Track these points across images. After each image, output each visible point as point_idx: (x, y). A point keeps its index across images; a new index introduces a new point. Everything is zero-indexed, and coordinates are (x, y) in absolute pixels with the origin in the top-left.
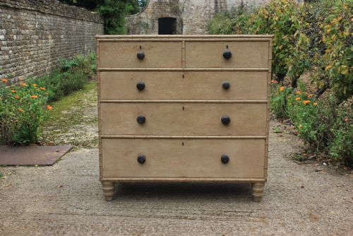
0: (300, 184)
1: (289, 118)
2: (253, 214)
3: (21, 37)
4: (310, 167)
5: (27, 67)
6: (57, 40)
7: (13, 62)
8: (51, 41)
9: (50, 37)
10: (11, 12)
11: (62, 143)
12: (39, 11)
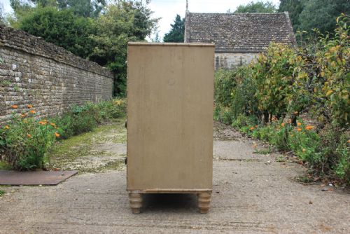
0: (308, 201)
1: (290, 150)
2: (261, 225)
3: (35, 81)
4: (315, 188)
5: (40, 109)
6: (69, 87)
7: (26, 103)
8: (64, 89)
9: (63, 84)
10: (26, 57)
11: (68, 169)
12: (53, 59)
